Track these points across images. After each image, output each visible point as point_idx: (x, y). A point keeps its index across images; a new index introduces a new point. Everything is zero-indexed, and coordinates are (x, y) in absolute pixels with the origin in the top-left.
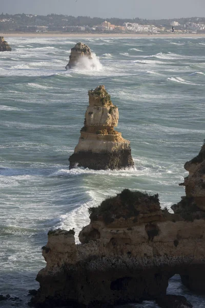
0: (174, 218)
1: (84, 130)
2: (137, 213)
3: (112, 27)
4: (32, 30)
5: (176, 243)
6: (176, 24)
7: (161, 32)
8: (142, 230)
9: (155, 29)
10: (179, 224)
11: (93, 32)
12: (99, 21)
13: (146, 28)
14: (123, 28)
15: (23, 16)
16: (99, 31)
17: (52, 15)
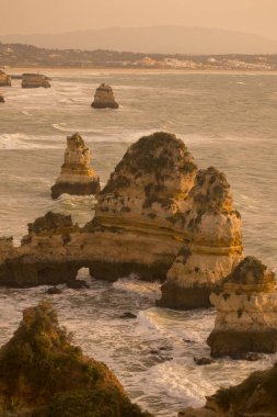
0: (82, 231)
1: (64, 166)
2: (56, 227)
3: (153, 63)
4: (77, 66)
5: (82, 247)
6: (213, 60)
7: (198, 68)
8: (59, 238)
9: (193, 64)
10: (85, 235)
11: (134, 67)
12: (141, 56)
13: (184, 64)
14: (163, 64)
15: (72, 51)
16: (139, 66)
17: (99, 51)
